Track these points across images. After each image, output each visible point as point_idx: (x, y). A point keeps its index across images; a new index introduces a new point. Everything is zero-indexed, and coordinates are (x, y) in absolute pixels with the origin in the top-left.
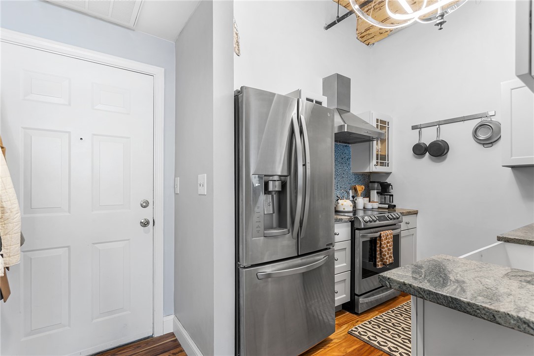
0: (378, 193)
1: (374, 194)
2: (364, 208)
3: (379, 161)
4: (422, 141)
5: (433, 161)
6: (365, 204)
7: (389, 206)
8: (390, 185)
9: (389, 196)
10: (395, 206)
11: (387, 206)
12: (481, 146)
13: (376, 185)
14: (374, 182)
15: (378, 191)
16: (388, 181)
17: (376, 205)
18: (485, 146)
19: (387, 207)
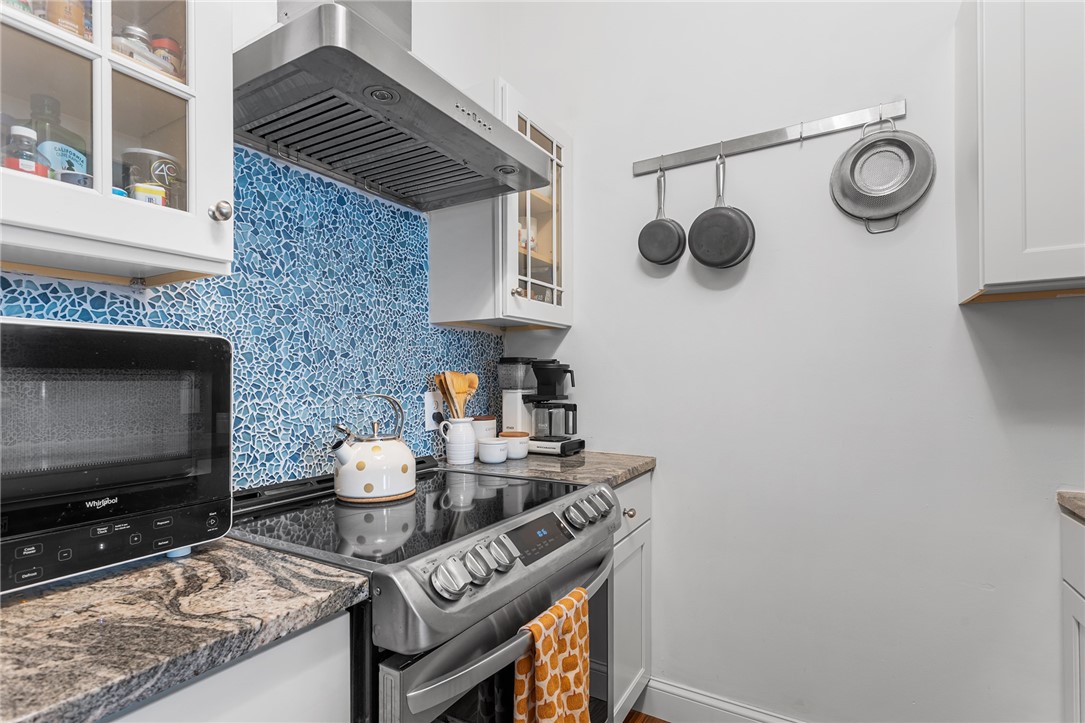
0: (526, 399)
1: (514, 404)
2: (477, 459)
3: (529, 279)
4: (669, 215)
5: (702, 282)
6: (478, 445)
7: (563, 447)
8: (565, 370)
9: (563, 410)
10: (581, 444)
11: (555, 447)
12: (858, 229)
13: (520, 371)
14: (514, 361)
15: (526, 392)
16: (562, 354)
17: (519, 447)
18: (874, 227)
19: (558, 451)
